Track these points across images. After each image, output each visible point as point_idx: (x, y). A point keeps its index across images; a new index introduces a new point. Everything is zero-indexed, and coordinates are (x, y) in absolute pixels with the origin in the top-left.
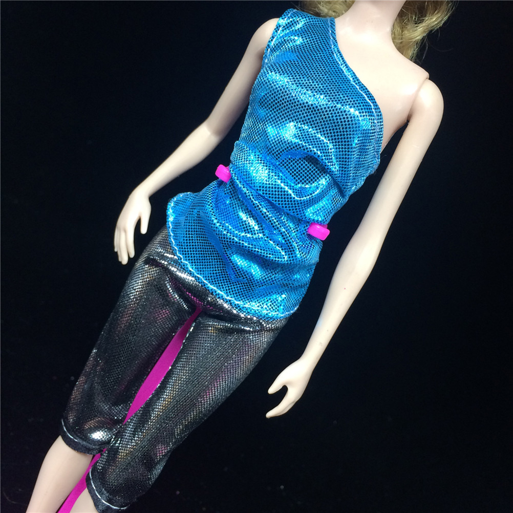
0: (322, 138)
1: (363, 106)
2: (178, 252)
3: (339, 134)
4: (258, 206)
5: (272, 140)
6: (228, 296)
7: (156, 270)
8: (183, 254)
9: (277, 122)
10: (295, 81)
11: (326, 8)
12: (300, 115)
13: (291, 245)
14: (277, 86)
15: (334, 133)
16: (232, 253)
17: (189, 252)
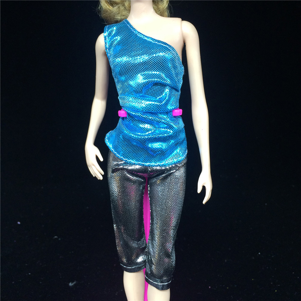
0: (155, 73)
1: (164, 49)
2: (123, 159)
3: (161, 67)
4: (147, 117)
5: (135, 87)
6: (156, 163)
7: (119, 173)
8: (126, 158)
9: (132, 78)
10: (129, 56)
11: (119, 16)
12: (140, 69)
13: (170, 125)
14: (123, 63)
15: (159, 67)
16: (148, 144)
17: (129, 155)
